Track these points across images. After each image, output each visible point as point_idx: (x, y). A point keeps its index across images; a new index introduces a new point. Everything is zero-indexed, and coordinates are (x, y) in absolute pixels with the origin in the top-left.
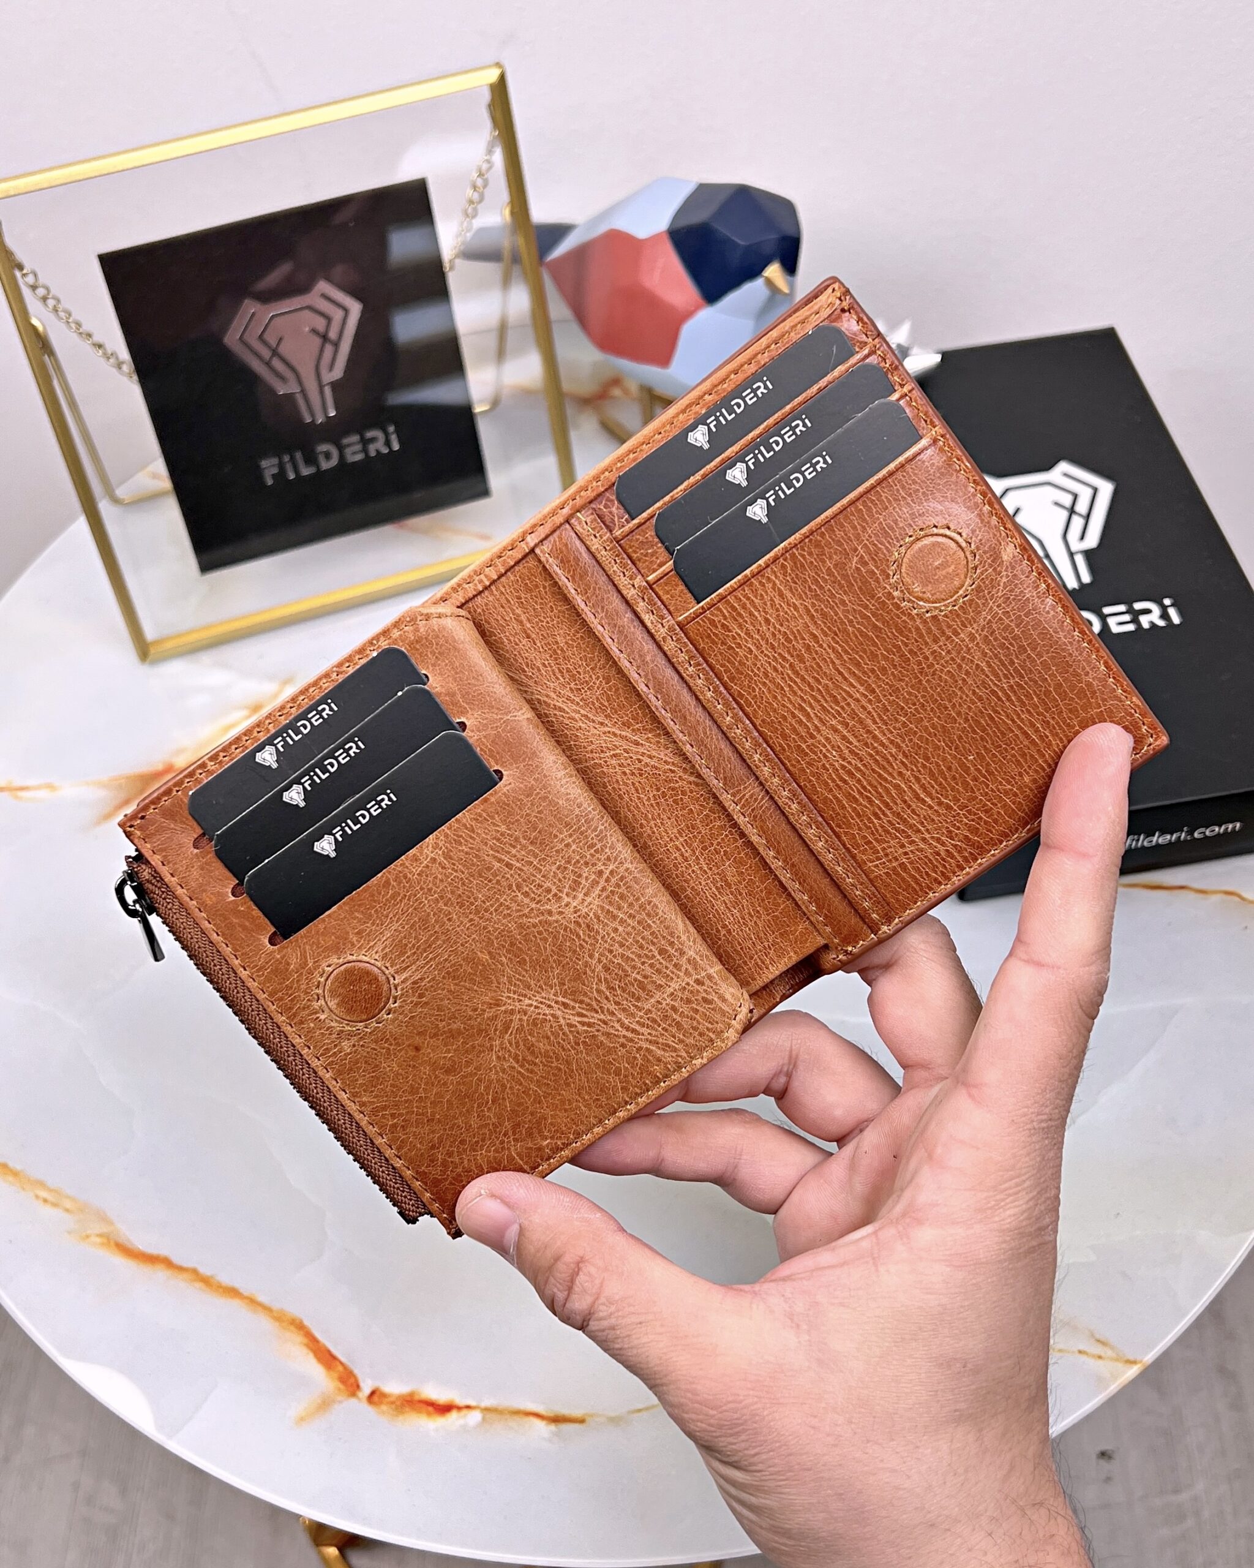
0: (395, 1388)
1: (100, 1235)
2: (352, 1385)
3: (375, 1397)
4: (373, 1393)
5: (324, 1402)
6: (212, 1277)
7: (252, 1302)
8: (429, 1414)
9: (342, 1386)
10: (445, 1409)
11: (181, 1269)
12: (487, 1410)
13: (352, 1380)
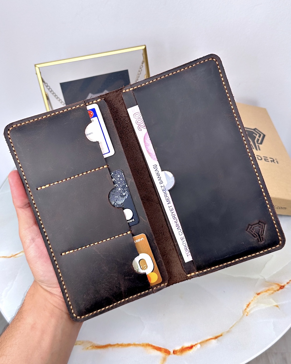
0: (178, 348)
1: (91, 346)
2: (168, 352)
3: (175, 352)
4: (174, 352)
5: (164, 359)
6: (123, 343)
7: (135, 345)
8: (189, 350)
9: (166, 353)
10: (191, 347)
11: (114, 345)
12: (200, 343)
13: (167, 351)
